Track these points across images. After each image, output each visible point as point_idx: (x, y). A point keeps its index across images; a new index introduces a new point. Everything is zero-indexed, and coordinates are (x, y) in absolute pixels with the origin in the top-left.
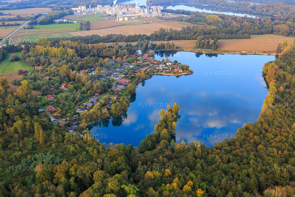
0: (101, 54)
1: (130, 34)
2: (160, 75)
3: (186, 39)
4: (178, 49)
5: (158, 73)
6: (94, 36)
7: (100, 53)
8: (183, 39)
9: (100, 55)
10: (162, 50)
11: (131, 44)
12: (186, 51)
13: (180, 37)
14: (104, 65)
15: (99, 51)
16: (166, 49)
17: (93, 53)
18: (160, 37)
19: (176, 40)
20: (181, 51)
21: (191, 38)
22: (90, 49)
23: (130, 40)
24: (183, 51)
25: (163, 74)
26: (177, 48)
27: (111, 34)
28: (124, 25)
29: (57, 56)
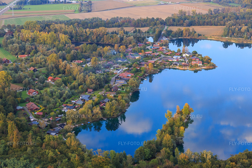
0: (102, 42)
1: (141, 18)
2: (173, 68)
3: (212, 25)
4: (200, 37)
5: (171, 67)
6: (95, 20)
7: (100, 40)
8: (208, 25)
9: (100, 43)
10: (180, 38)
11: (140, 30)
12: (211, 40)
13: (205, 22)
14: (103, 55)
15: (98, 37)
16: (185, 37)
17: (91, 41)
18: (179, 21)
19: (198, 26)
20: (203, 39)
21: (219, 24)
22: (88, 35)
23: (140, 24)
24: (207, 39)
25: (177, 67)
26: (199, 35)
27: (116, 17)
28: (135, 6)
29: (46, 42)
